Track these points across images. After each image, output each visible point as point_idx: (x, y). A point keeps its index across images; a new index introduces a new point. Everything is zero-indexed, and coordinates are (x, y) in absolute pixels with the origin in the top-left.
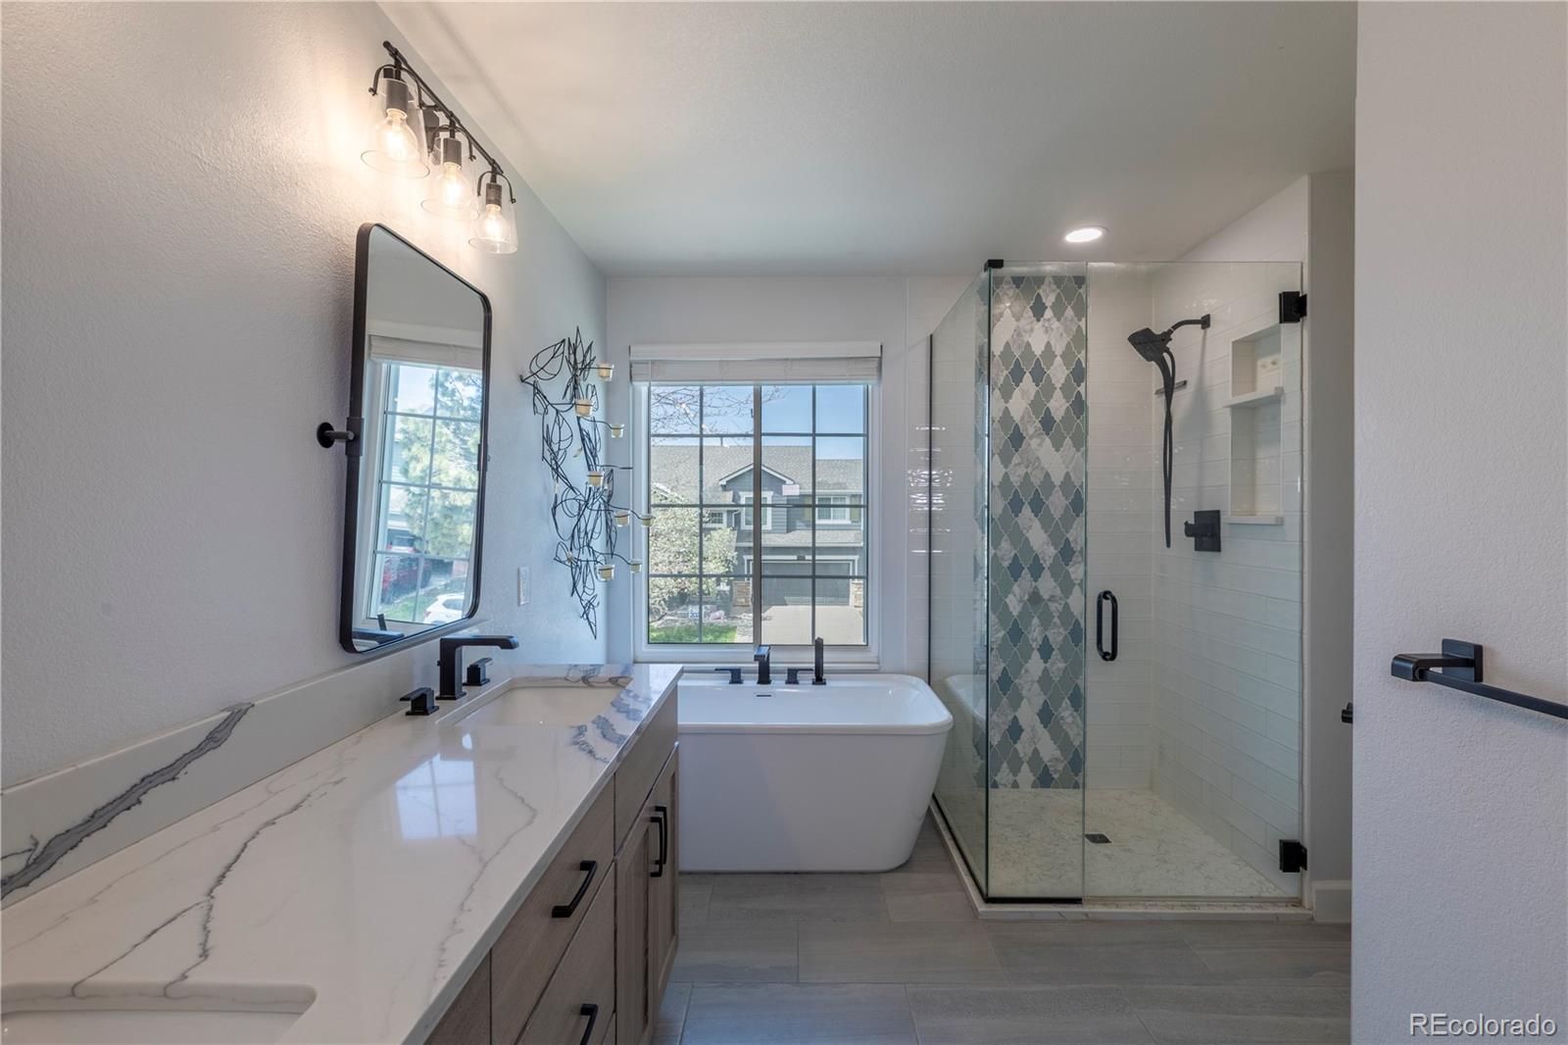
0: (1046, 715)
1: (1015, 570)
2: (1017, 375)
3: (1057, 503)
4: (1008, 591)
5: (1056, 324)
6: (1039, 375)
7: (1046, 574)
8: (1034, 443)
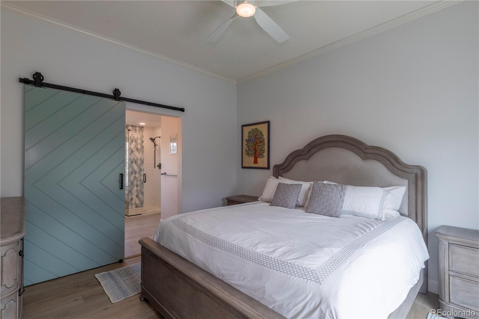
0: (137, 196)
1: (132, 173)
2: (132, 141)
3: (139, 162)
4: (131, 176)
5: (139, 134)
6: (136, 141)
7: (137, 173)
8: (135, 152)
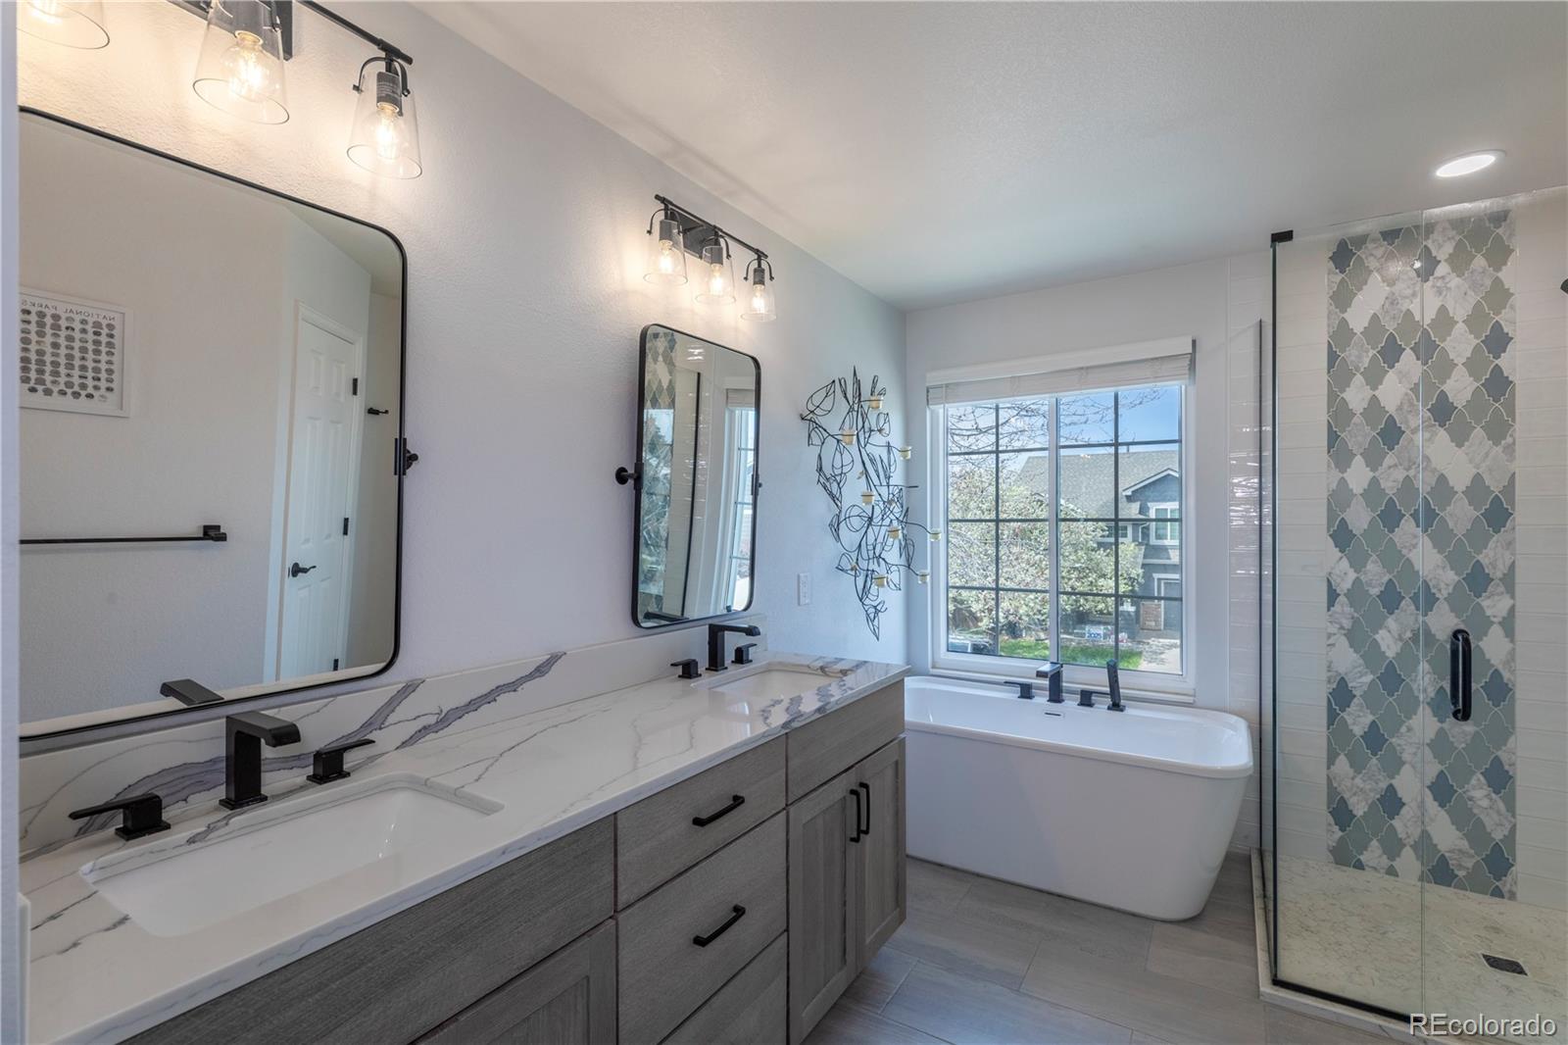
0: (1442, 791)
1: (1390, 599)
2: (1391, 353)
3: (1460, 515)
4: (1379, 625)
5: (1455, 281)
6: (1427, 349)
